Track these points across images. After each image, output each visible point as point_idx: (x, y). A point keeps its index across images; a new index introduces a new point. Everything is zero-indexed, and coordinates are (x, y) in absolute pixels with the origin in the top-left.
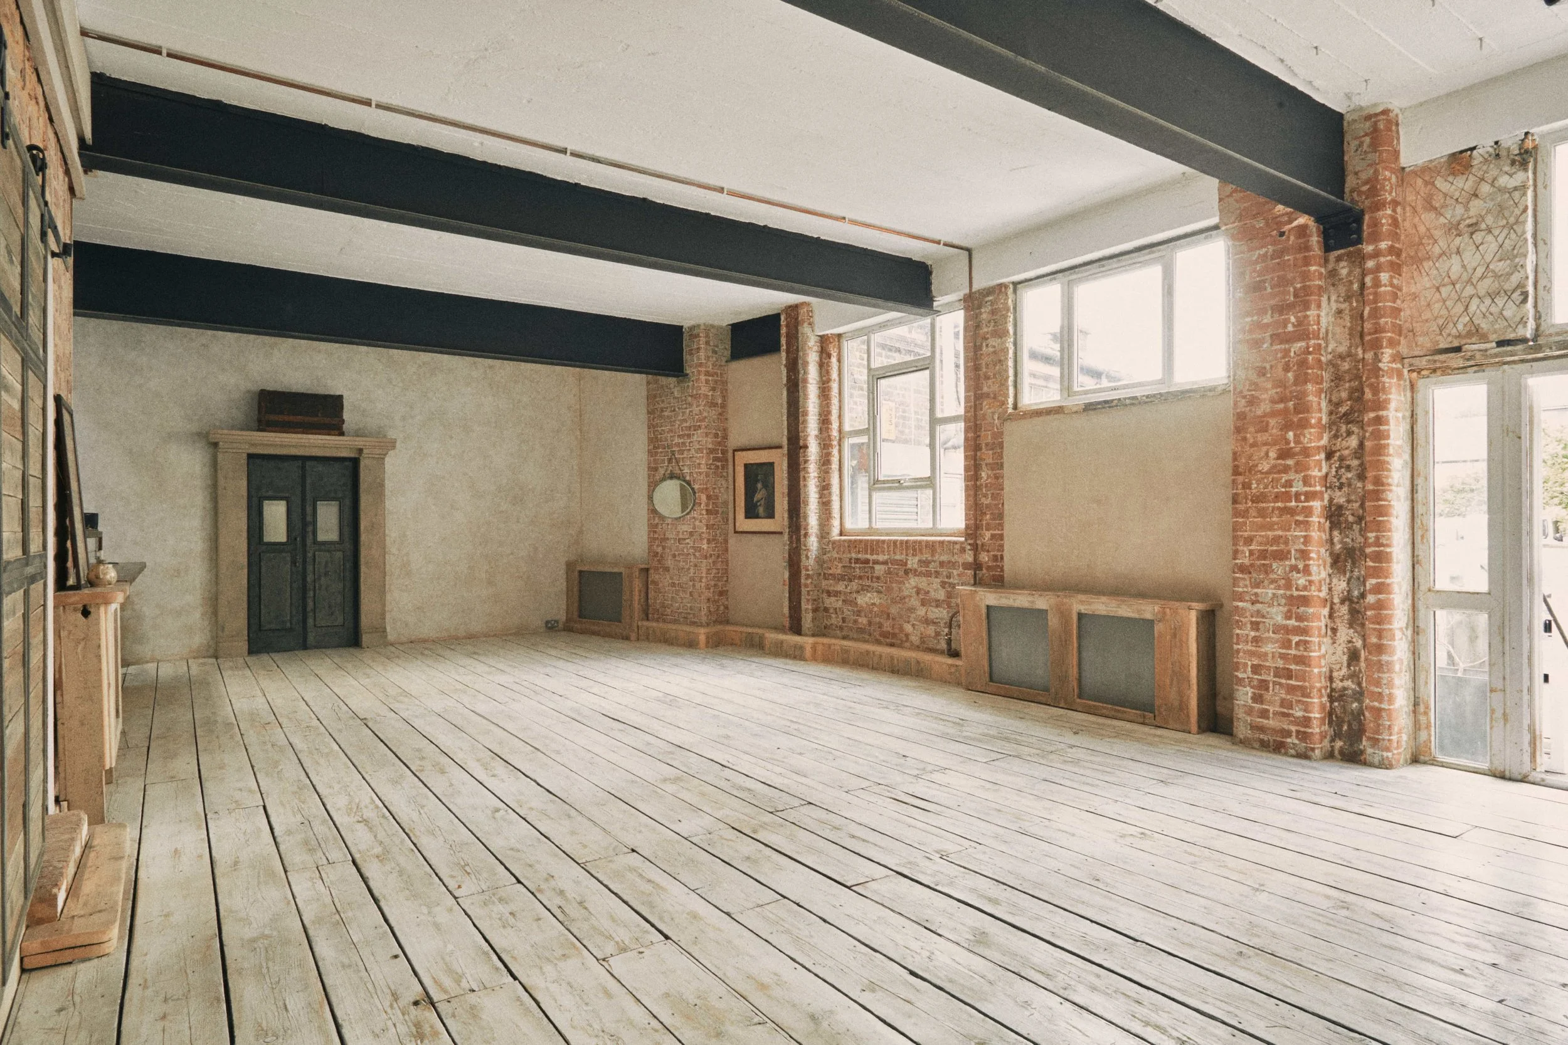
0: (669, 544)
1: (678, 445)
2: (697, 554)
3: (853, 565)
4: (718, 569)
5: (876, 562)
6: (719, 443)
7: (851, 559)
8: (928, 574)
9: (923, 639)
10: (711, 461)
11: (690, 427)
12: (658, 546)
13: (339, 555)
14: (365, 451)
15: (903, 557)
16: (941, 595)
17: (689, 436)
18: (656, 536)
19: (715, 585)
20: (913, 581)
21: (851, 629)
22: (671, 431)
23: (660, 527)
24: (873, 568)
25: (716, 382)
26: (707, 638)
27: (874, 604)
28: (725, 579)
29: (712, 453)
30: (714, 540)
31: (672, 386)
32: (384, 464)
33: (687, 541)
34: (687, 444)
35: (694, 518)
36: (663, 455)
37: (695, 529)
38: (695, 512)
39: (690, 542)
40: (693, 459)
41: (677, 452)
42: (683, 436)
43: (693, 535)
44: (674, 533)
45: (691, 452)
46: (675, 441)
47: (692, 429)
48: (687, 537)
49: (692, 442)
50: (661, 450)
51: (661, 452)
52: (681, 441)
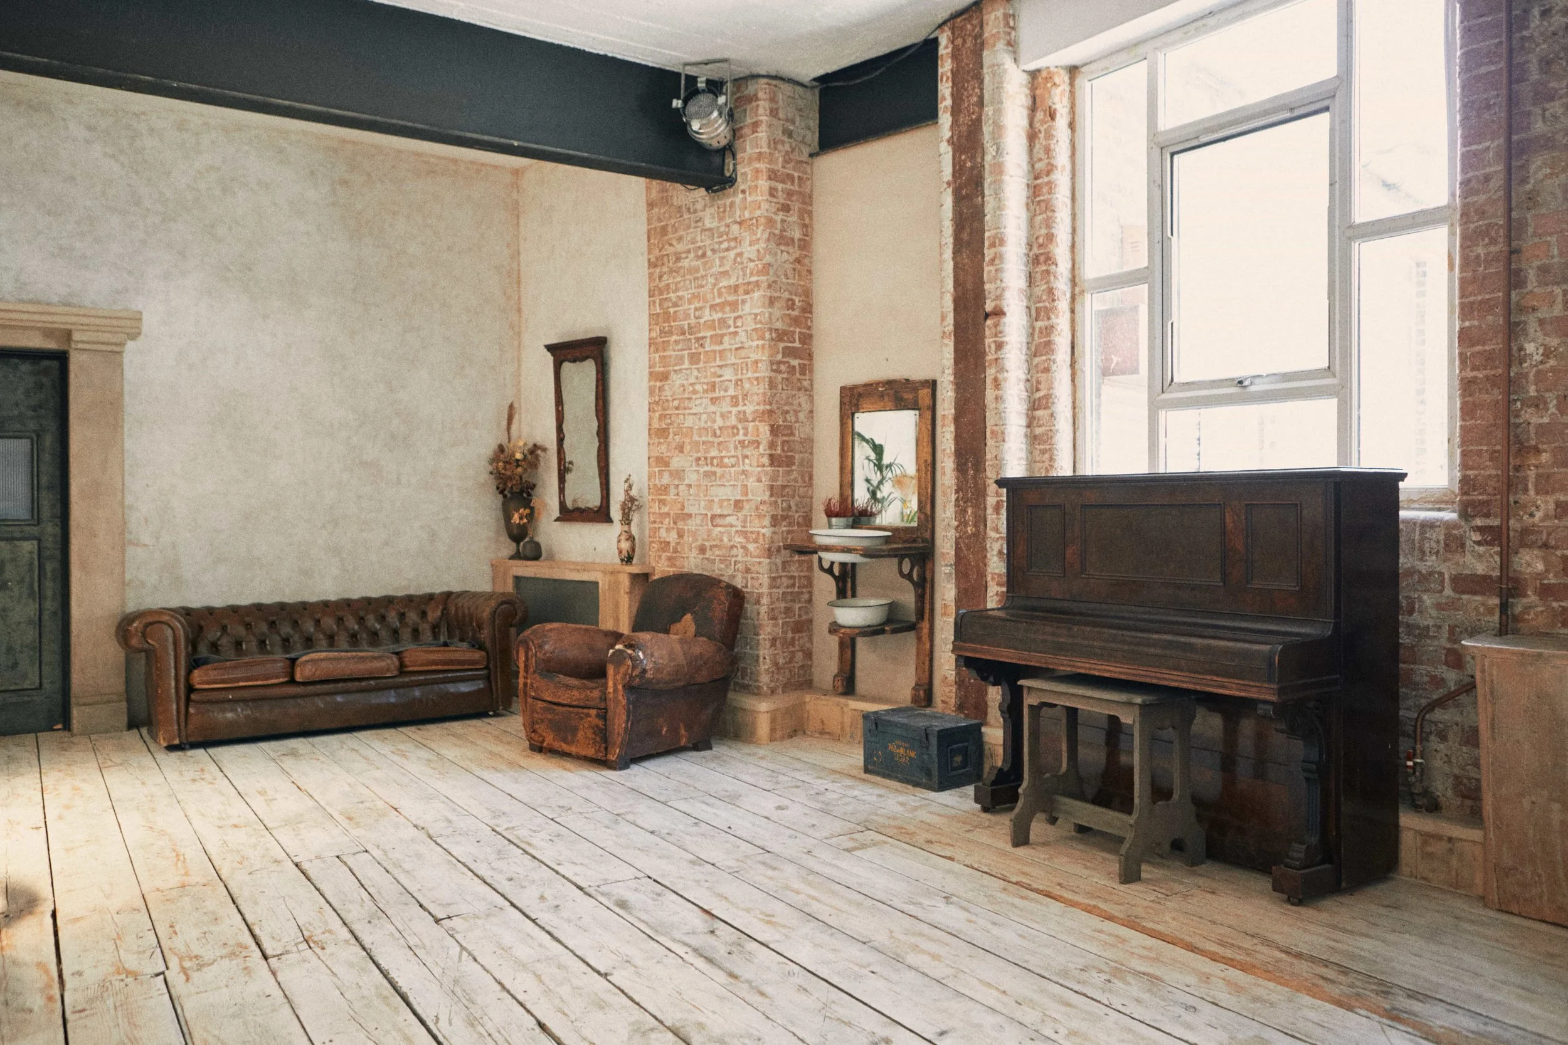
0: (691, 525)
1: (711, 325)
2: (751, 547)
4: (793, 577)
6: (796, 321)
10: (779, 357)
11: (736, 287)
12: (668, 530)
13: (29, 546)
14: (76, 336)
17: (734, 306)
18: (665, 510)
19: (788, 611)
22: (696, 297)
23: (673, 491)
25: (789, 194)
26: (773, 721)
28: (806, 596)
29: (781, 340)
30: (784, 518)
31: (699, 206)
32: (121, 364)
33: (729, 520)
34: (731, 322)
35: (744, 472)
36: (680, 347)
37: (747, 494)
38: (747, 461)
39: (735, 523)
40: (743, 353)
41: (708, 340)
42: (721, 306)
43: (741, 508)
44: (703, 503)
45: (737, 338)
46: (705, 319)
47: (741, 290)
48: (730, 512)
49: (740, 317)
50: (675, 338)
51: (676, 341)
52: (717, 316)
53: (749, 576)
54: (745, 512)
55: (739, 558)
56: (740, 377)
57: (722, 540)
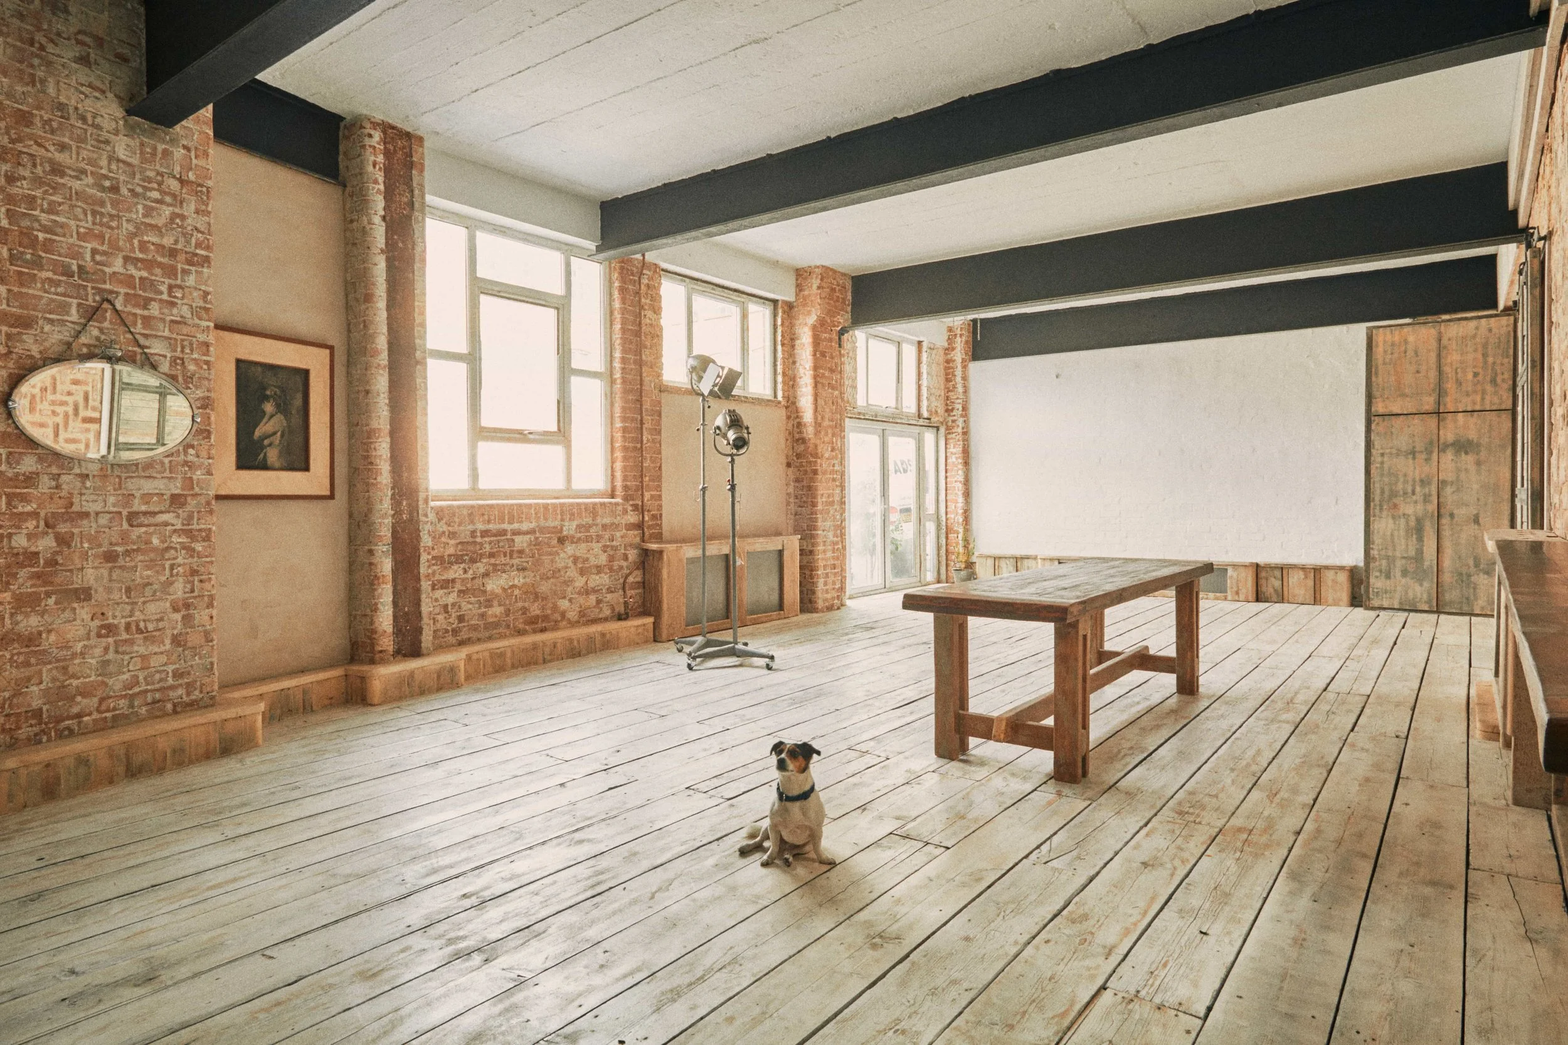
3: (479, 540)
5: (516, 533)
7: (473, 533)
8: (588, 539)
9: (582, 613)
15: (557, 523)
16: (603, 559)
20: (570, 549)
21: (475, 628)
22: (97, 237)
24: (513, 540)
27: (513, 586)
33: (164, 518)
34: (164, 288)
35: (186, 463)
36: (59, 290)
37: (193, 488)
38: (191, 451)
39: (174, 521)
40: (185, 330)
41: (121, 298)
42: (149, 265)
43: (183, 505)
44: (112, 500)
45: (175, 311)
46: (116, 269)
47: (181, 257)
48: (163, 509)
49: (180, 287)
50: (45, 274)
51: (50, 280)
52: (137, 274)
53: (196, 578)
54: (188, 508)
55: (180, 560)
56: (178, 354)
57: (148, 542)
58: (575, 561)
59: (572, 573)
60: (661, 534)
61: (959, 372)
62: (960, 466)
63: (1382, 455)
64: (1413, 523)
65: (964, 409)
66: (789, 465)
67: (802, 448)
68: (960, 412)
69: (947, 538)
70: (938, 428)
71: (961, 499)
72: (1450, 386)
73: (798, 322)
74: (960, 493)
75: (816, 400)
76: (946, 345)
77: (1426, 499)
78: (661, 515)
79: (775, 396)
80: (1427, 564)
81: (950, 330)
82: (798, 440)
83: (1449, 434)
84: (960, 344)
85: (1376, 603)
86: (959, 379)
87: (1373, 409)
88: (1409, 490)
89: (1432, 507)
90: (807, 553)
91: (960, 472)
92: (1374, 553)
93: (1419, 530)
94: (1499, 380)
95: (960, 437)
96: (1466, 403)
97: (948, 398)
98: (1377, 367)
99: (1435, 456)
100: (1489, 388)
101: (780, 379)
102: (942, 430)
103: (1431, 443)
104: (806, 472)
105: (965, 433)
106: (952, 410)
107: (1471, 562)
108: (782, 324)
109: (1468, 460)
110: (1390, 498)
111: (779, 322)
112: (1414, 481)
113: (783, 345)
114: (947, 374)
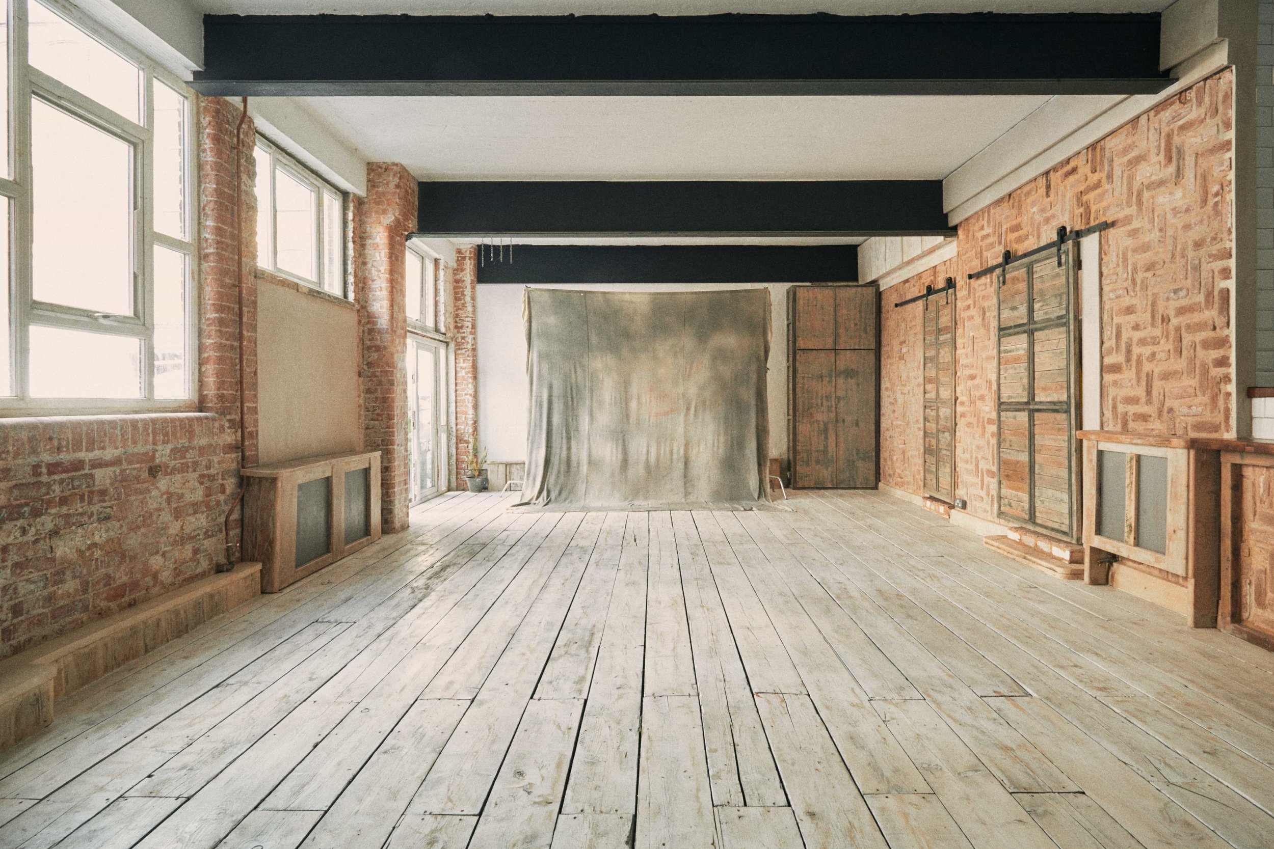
3: (44, 479)
5: (98, 464)
7: (36, 467)
8: (184, 468)
9: (177, 571)
15: (149, 447)
16: (198, 495)
20: (163, 483)
21: (39, 621)
24: (92, 476)
27: (94, 545)
58: (169, 501)
59: (166, 517)
60: (257, 455)
61: (468, 292)
62: (470, 381)
63: (803, 378)
64: (822, 426)
65: (474, 327)
66: (360, 375)
67: (375, 356)
68: (469, 330)
69: (457, 448)
70: (447, 344)
71: (471, 411)
72: (842, 331)
73: (369, 220)
74: (470, 405)
75: (392, 306)
76: (455, 265)
77: (829, 410)
78: (257, 431)
79: (345, 296)
80: (830, 455)
81: (459, 251)
82: (369, 348)
83: (841, 366)
84: (469, 266)
85: (800, 485)
86: (468, 299)
87: (797, 345)
88: (820, 402)
89: (833, 415)
90: (386, 470)
91: (470, 386)
92: (799, 448)
93: (826, 430)
94: (868, 331)
95: (470, 354)
96: (851, 344)
97: (457, 316)
98: (799, 313)
99: (834, 379)
100: (864, 335)
101: (351, 279)
102: (452, 345)
103: (832, 370)
104: (380, 383)
105: (474, 350)
106: (462, 327)
107: (854, 453)
108: (353, 220)
109: (852, 381)
110: (808, 409)
111: (350, 216)
112: (822, 397)
113: (354, 242)
114: (456, 293)
